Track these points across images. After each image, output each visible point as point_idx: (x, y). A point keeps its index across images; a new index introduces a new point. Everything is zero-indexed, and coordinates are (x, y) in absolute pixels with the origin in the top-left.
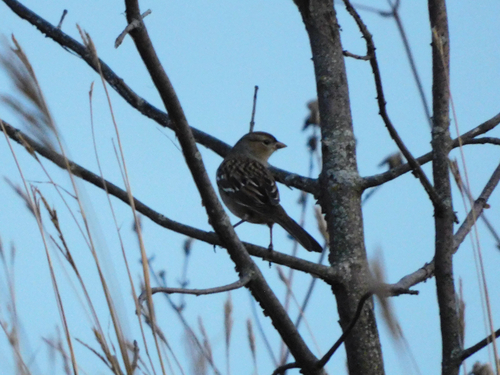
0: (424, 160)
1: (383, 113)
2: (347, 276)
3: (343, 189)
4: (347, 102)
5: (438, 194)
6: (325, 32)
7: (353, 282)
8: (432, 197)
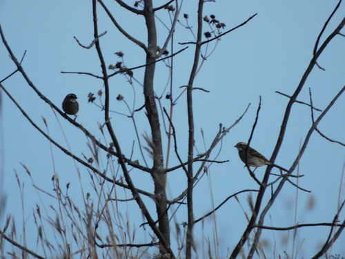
0: (186, 164)
1: (176, 151)
2: (160, 198)
3: (159, 172)
4: (161, 147)
5: (189, 173)
6: (156, 126)
7: (161, 199)
8: (188, 176)
